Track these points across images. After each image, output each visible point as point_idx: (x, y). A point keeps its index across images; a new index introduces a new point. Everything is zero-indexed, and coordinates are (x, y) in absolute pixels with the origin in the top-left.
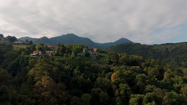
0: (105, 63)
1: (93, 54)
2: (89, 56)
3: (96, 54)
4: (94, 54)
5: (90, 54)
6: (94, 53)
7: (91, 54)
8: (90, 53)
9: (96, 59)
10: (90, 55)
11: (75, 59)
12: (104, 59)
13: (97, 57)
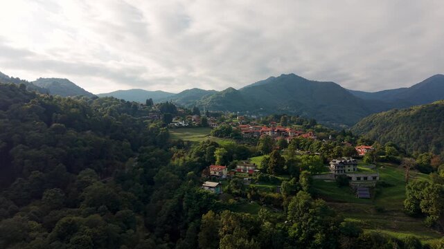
0: (398, 211)
1: (359, 179)
2: (348, 185)
3: (370, 178)
4: (362, 179)
5: (350, 178)
6: (362, 176)
7: (354, 179)
8: (349, 175)
9: (368, 196)
10: (351, 183)
11: (311, 211)
12: (395, 197)
13: (371, 188)
